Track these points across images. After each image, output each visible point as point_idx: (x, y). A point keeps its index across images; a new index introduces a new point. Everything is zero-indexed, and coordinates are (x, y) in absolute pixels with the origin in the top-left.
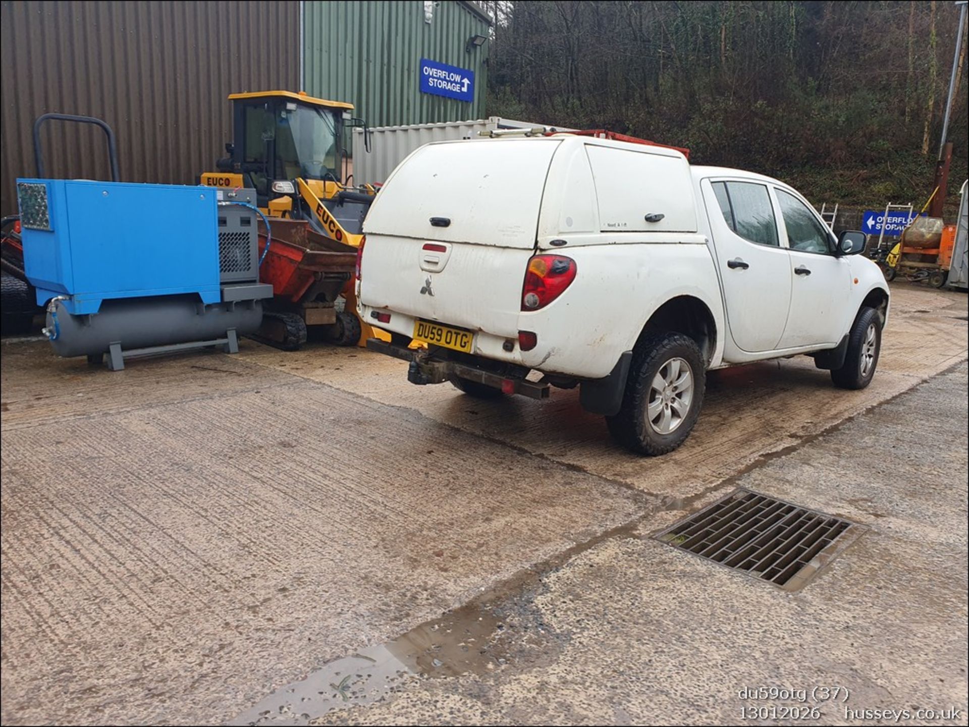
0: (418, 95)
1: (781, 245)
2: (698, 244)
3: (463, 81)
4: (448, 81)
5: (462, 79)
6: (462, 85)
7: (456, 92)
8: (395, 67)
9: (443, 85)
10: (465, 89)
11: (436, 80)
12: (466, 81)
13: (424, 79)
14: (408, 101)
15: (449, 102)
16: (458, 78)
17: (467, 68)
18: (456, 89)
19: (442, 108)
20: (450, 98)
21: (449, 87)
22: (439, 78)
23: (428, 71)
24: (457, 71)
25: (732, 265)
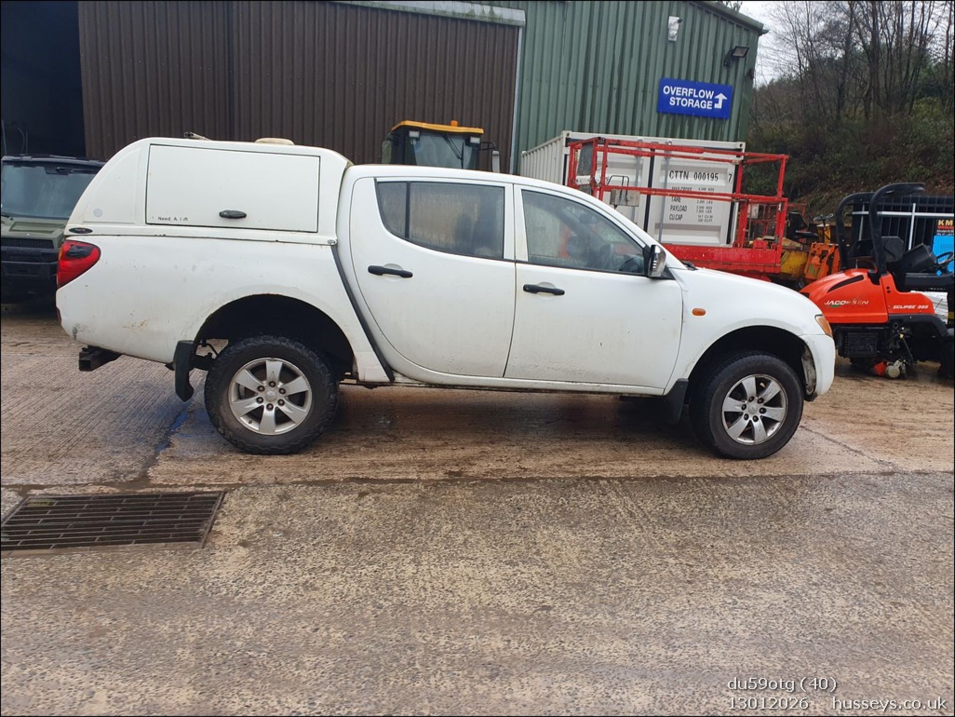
0: (655, 116)
1: (505, 257)
2: (313, 244)
3: (717, 97)
4: (695, 99)
5: (715, 95)
6: (717, 101)
7: (706, 109)
8: (627, 90)
9: (690, 103)
10: (719, 106)
11: (678, 99)
12: (721, 97)
13: (663, 100)
14: (642, 122)
15: (697, 121)
16: (710, 95)
17: (723, 82)
18: (708, 106)
19: (687, 128)
20: (698, 116)
21: (697, 104)
22: (684, 96)
23: (667, 90)
24: (708, 88)
25: (375, 270)
